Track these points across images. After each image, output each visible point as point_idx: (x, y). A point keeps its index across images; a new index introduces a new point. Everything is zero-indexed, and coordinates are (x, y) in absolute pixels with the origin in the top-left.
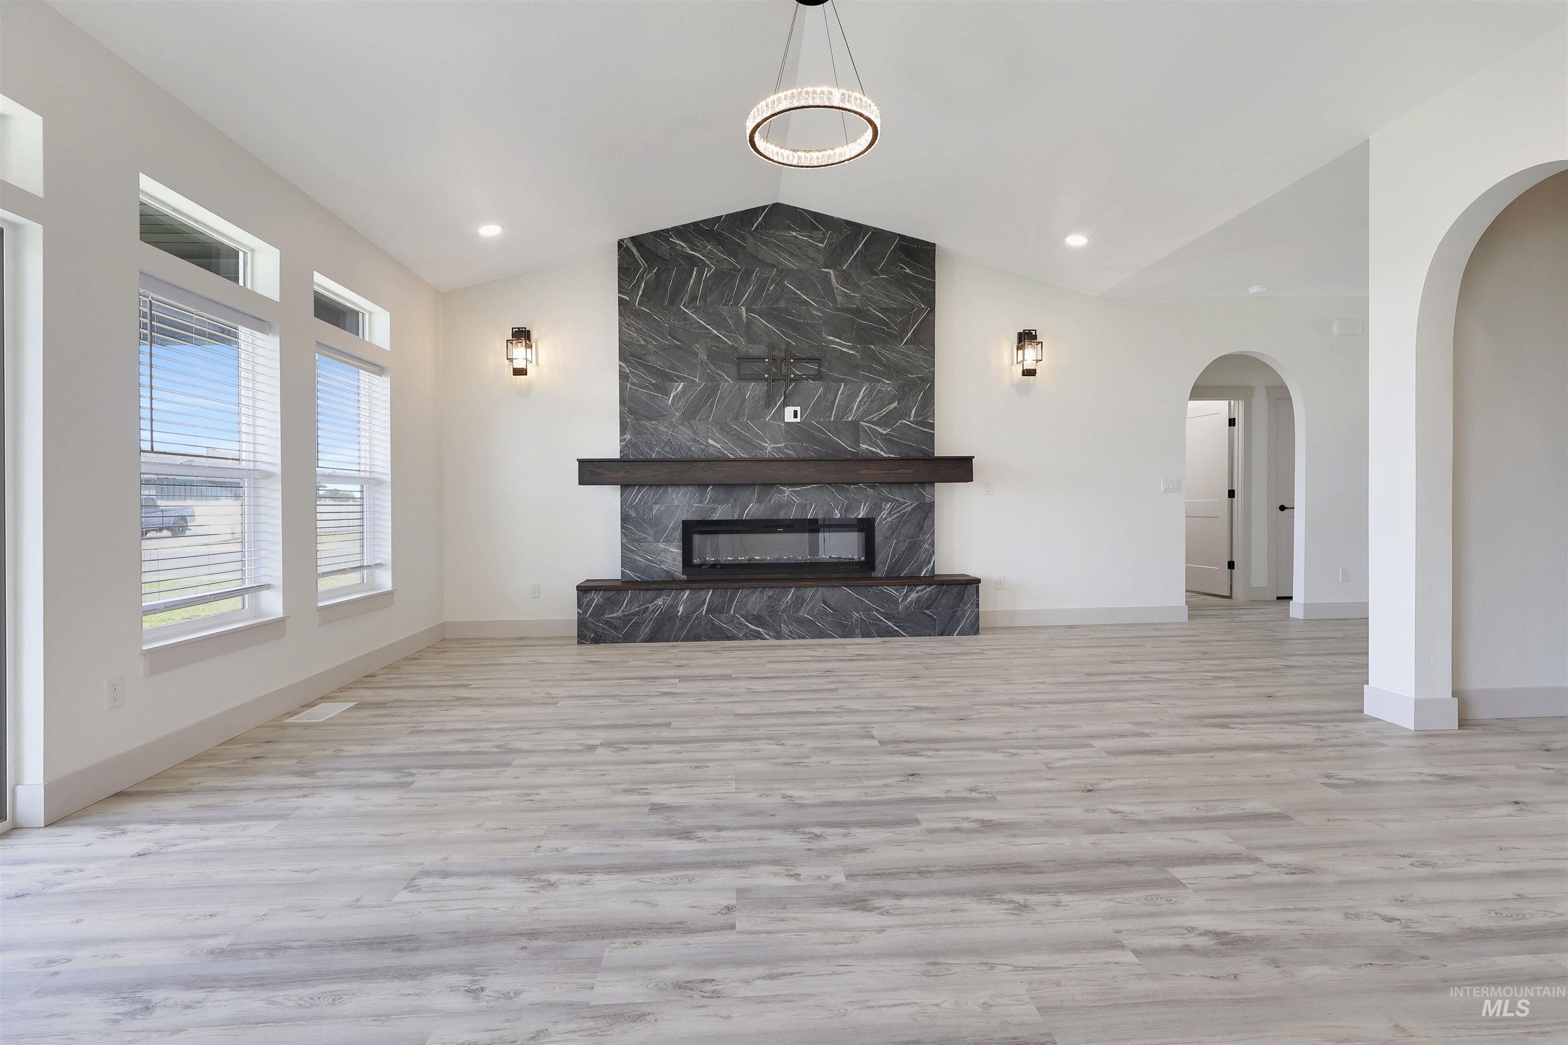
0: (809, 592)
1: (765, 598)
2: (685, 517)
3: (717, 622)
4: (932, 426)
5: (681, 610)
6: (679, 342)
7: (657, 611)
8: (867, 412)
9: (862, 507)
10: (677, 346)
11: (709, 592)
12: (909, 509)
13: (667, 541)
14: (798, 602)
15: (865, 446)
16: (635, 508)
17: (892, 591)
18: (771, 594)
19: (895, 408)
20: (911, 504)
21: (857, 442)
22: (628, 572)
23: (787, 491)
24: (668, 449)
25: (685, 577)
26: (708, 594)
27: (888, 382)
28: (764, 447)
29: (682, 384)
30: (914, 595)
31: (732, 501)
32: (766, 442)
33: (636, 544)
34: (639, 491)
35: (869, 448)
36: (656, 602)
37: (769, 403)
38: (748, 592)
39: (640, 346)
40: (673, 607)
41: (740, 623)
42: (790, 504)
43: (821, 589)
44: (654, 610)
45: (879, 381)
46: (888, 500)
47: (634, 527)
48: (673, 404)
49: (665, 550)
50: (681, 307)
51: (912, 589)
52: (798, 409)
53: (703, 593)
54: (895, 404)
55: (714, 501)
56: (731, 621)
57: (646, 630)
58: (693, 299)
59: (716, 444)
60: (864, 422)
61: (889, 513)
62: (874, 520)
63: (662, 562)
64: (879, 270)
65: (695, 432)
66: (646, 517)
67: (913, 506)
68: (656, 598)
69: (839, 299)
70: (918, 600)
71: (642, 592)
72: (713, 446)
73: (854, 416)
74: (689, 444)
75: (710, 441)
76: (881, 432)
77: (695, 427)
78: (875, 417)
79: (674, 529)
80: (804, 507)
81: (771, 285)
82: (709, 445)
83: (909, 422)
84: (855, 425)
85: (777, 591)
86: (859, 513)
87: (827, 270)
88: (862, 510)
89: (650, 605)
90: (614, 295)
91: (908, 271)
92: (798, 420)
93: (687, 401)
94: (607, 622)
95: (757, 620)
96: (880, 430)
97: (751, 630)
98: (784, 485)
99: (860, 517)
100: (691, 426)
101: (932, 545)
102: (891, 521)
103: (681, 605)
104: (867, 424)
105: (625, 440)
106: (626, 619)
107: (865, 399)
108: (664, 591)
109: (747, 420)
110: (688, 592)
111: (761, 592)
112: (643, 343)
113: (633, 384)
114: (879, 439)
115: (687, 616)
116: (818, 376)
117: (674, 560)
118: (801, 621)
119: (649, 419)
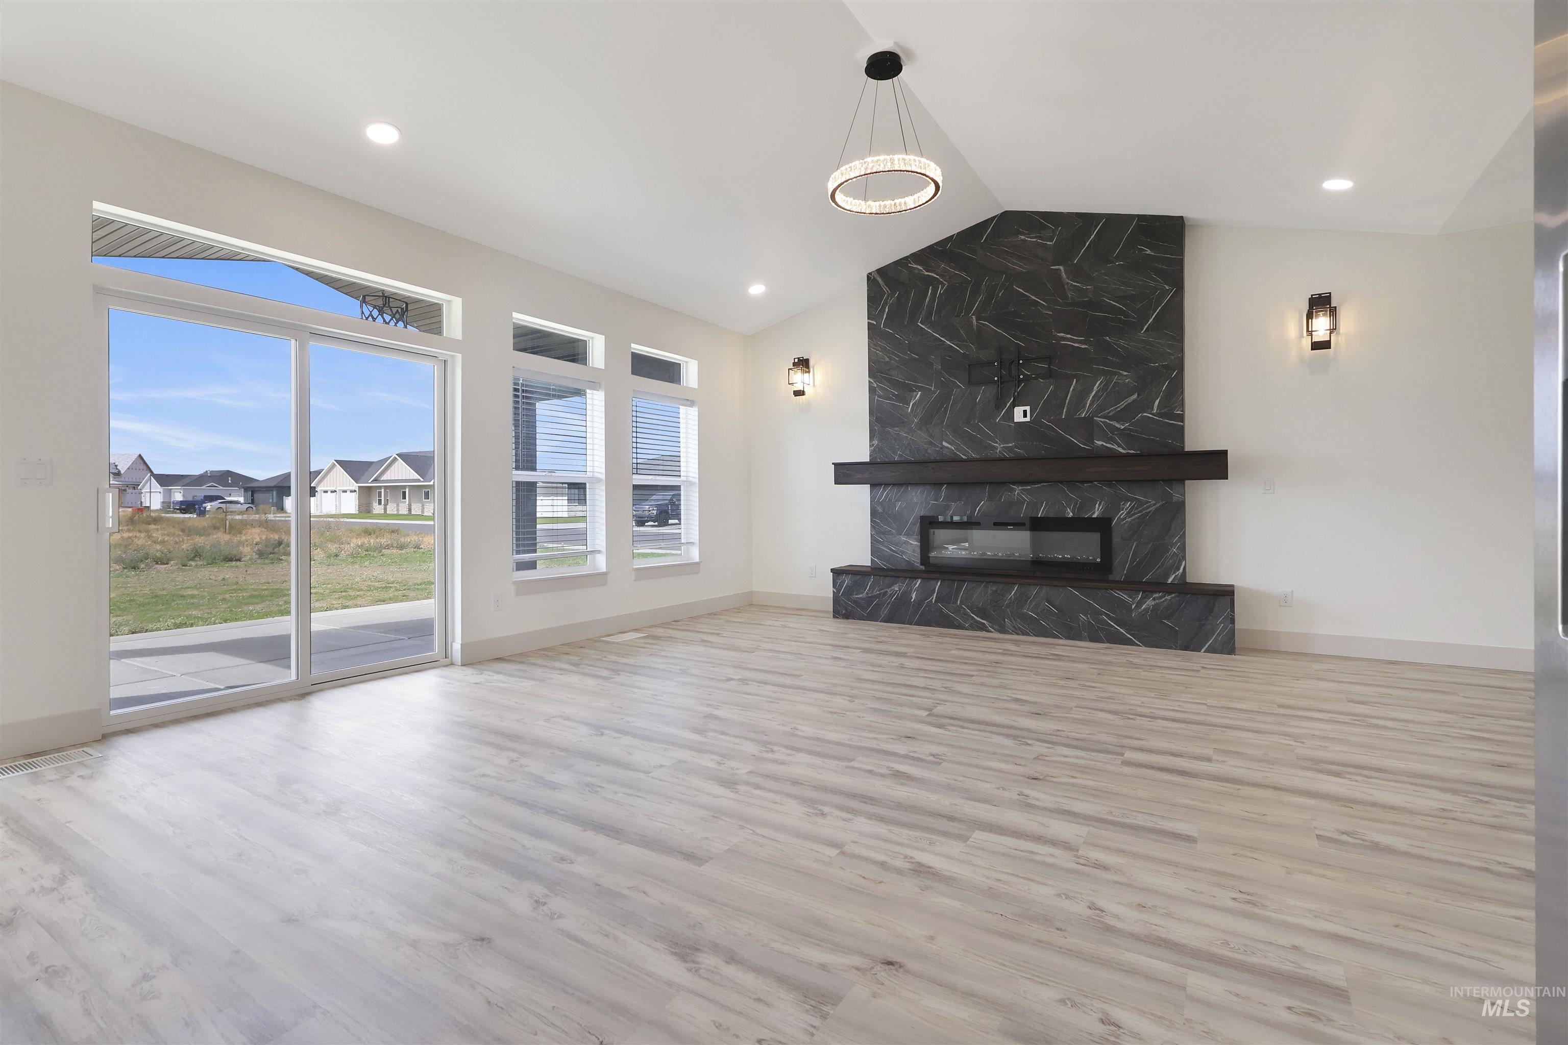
0: (1034, 591)
1: (990, 592)
2: (922, 514)
3: (945, 611)
4: (1181, 418)
5: (914, 596)
6: (918, 355)
7: (894, 596)
8: (1101, 408)
9: (1097, 506)
10: (915, 359)
11: (937, 583)
12: (1153, 508)
13: (908, 535)
14: (1021, 599)
15: (1100, 443)
16: (882, 504)
17: (1125, 596)
18: (995, 589)
19: (1134, 401)
20: (1154, 504)
21: (1090, 439)
22: (876, 559)
23: (1018, 489)
24: (908, 452)
25: (923, 567)
26: (937, 585)
27: (1126, 373)
28: (994, 446)
29: (920, 393)
30: (1150, 603)
31: (964, 498)
32: (996, 443)
33: (882, 536)
34: (884, 490)
35: (1104, 444)
36: (893, 588)
37: (999, 405)
38: (974, 585)
39: (886, 363)
40: (907, 594)
41: (966, 614)
42: (1020, 503)
43: (1045, 587)
44: (891, 594)
45: (1115, 374)
46: (1128, 499)
47: (881, 521)
48: (912, 411)
49: (905, 542)
50: (919, 324)
51: (1147, 595)
52: (1028, 408)
53: (933, 582)
54: (1135, 396)
55: (947, 498)
56: (957, 610)
57: (885, 612)
58: (929, 314)
59: (950, 446)
60: (1099, 417)
61: (1128, 513)
62: (1110, 520)
63: (903, 552)
64: (1115, 258)
65: (930, 436)
66: (890, 512)
67: (1158, 505)
68: (893, 584)
69: (1070, 294)
70: (1156, 607)
71: (882, 578)
72: (947, 448)
73: (1087, 413)
74: (926, 446)
75: (945, 444)
76: (1119, 427)
77: (931, 431)
78: (1111, 411)
79: (914, 524)
80: (1035, 506)
81: (1000, 291)
82: (943, 447)
83: (1152, 414)
84: (1089, 421)
85: (1001, 586)
86: (1094, 513)
87: (1057, 267)
88: (1096, 509)
89: (888, 590)
90: (865, 321)
91: (1149, 252)
92: (1028, 419)
93: (924, 408)
94: (855, 602)
95: (982, 612)
96: (1118, 425)
97: (977, 622)
98: (1014, 483)
99: (1095, 516)
100: (928, 430)
101: (1183, 548)
102: (1131, 522)
103: (914, 592)
104: (1102, 420)
105: (873, 445)
106: (869, 600)
107: (1100, 394)
108: (900, 578)
109: (978, 422)
110: (919, 581)
111: (985, 586)
112: (887, 359)
113: (879, 396)
114: (1116, 435)
115: (919, 603)
116: (1050, 375)
117: (914, 551)
118: (1025, 618)
119: (893, 426)
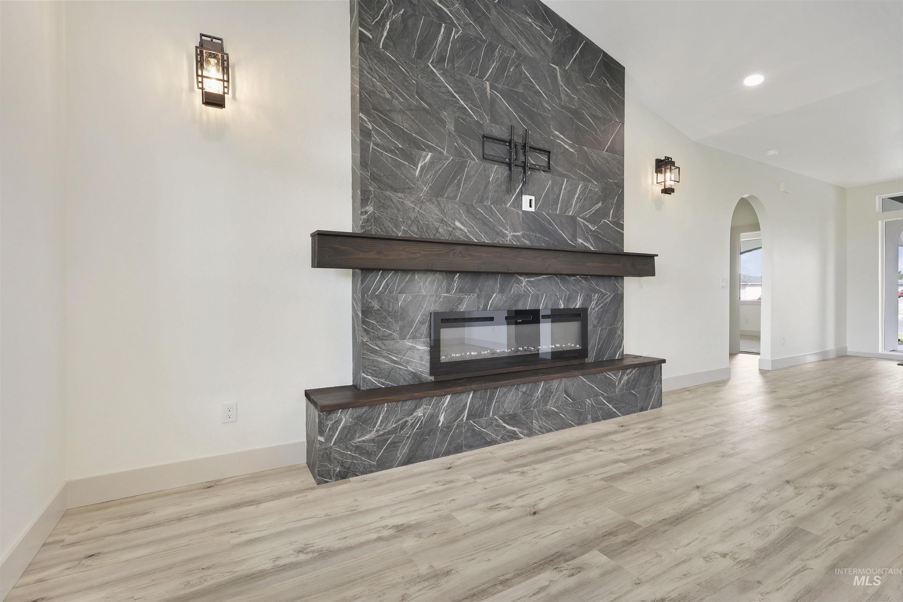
0: (555, 384)
1: (520, 394)
2: (435, 307)
3: (477, 428)
4: (622, 227)
5: (442, 419)
6: (428, 105)
7: (416, 424)
8: (582, 209)
9: (579, 297)
10: (425, 109)
11: (470, 394)
12: (608, 300)
13: (414, 337)
14: (547, 394)
15: (580, 241)
16: (379, 298)
17: (612, 375)
18: (524, 389)
19: (600, 208)
20: (610, 295)
21: (574, 237)
22: (369, 377)
23: (524, 280)
24: (415, 228)
25: (432, 378)
26: (469, 397)
27: (596, 183)
28: (504, 234)
29: (430, 154)
30: (625, 378)
31: (477, 290)
32: (507, 230)
33: (379, 343)
34: (383, 277)
35: (583, 242)
36: (415, 414)
37: (509, 191)
38: (505, 390)
39: (385, 99)
40: (433, 417)
41: (499, 426)
42: (526, 295)
43: (563, 379)
44: (413, 423)
45: (590, 181)
46: (596, 291)
47: (378, 322)
48: (420, 176)
49: (411, 348)
50: (429, 64)
51: (624, 372)
52: (533, 198)
53: (464, 396)
54: (600, 204)
55: (461, 290)
56: (489, 425)
57: (403, 451)
58: (441, 59)
59: (463, 227)
60: (580, 218)
61: (597, 303)
62: (586, 310)
63: (408, 362)
64: (590, 79)
65: (442, 211)
66: (390, 309)
67: (611, 296)
68: (414, 410)
69: (563, 96)
70: (628, 381)
71: (400, 404)
72: (460, 229)
73: (573, 212)
74: (437, 224)
75: (458, 224)
76: (591, 228)
77: (443, 205)
78: (588, 214)
79: (422, 323)
80: (537, 298)
81: (511, 67)
82: (456, 228)
83: (609, 221)
84: (573, 219)
85: (530, 385)
86: (577, 304)
87: (555, 66)
88: (578, 300)
89: (409, 419)
91: (608, 85)
92: (533, 209)
93: (435, 174)
94: (357, 448)
95: (513, 419)
96: (591, 227)
97: (509, 431)
98: (521, 274)
99: (577, 307)
100: (439, 204)
101: (622, 331)
102: (598, 311)
103: (442, 413)
104: (582, 221)
105: (366, 212)
106: (380, 441)
107: (581, 197)
108: (424, 400)
109: (491, 204)
110: (449, 397)
111: (516, 388)
112: (388, 96)
113: (377, 145)
114: (590, 235)
115: (448, 427)
116: (548, 168)
117: (421, 359)
118: (548, 414)
119: (395, 190)
